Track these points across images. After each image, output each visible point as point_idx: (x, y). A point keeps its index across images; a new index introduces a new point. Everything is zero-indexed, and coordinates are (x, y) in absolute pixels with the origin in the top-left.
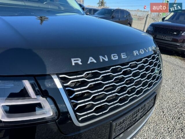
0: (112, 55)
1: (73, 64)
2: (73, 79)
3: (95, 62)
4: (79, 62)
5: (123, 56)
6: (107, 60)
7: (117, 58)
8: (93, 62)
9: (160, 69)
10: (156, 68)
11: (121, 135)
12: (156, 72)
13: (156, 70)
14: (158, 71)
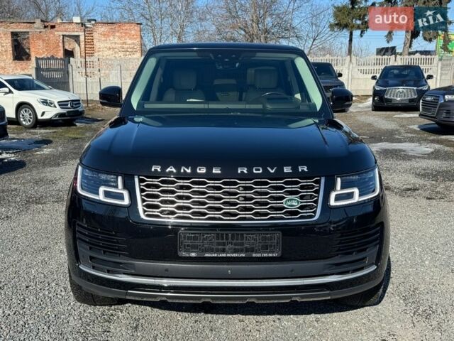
0: (198, 168)
1: (153, 170)
3: (175, 171)
6: (189, 171)
7: (205, 171)
8: (172, 172)
9: (310, 202)
10: (290, 197)
11: (193, 255)
12: (289, 203)
13: (289, 200)
14: (296, 204)
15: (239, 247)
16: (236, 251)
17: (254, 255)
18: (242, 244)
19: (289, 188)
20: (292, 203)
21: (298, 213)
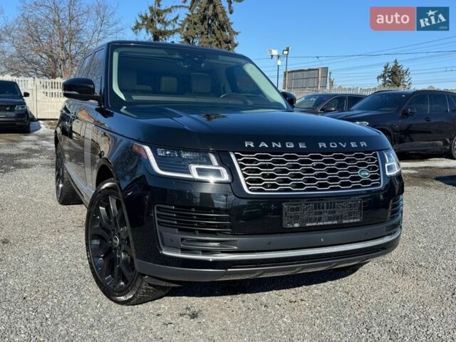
0: (287, 143)
1: (246, 146)
2: (246, 157)
3: (267, 146)
4: (252, 145)
5: (302, 146)
6: (280, 146)
7: (293, 146)
8: (265, 147)
9: (375, 173)
10: (362, 168)
11: (296, 225)
12: (363, 174)
13: (362, 171)
14: (367, 174)
15: (332, 215)
16: (330, 219)
17: (344, 222)
18: (334, 212)
19: (360, 160)
20: (364, 174)
21: (370, 182)
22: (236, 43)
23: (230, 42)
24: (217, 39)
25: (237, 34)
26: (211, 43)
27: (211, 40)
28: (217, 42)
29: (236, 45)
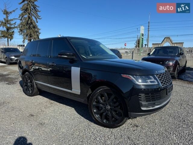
1: (156, 72)
2: (158, 76)
22: (40, 32)
23: (38, 32)
24: (33, 31)
25: (40, 29)
26: (31, 32)
27: (31, 31)
28: (33, 32)
29: (40, 33)
